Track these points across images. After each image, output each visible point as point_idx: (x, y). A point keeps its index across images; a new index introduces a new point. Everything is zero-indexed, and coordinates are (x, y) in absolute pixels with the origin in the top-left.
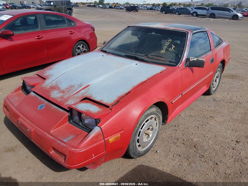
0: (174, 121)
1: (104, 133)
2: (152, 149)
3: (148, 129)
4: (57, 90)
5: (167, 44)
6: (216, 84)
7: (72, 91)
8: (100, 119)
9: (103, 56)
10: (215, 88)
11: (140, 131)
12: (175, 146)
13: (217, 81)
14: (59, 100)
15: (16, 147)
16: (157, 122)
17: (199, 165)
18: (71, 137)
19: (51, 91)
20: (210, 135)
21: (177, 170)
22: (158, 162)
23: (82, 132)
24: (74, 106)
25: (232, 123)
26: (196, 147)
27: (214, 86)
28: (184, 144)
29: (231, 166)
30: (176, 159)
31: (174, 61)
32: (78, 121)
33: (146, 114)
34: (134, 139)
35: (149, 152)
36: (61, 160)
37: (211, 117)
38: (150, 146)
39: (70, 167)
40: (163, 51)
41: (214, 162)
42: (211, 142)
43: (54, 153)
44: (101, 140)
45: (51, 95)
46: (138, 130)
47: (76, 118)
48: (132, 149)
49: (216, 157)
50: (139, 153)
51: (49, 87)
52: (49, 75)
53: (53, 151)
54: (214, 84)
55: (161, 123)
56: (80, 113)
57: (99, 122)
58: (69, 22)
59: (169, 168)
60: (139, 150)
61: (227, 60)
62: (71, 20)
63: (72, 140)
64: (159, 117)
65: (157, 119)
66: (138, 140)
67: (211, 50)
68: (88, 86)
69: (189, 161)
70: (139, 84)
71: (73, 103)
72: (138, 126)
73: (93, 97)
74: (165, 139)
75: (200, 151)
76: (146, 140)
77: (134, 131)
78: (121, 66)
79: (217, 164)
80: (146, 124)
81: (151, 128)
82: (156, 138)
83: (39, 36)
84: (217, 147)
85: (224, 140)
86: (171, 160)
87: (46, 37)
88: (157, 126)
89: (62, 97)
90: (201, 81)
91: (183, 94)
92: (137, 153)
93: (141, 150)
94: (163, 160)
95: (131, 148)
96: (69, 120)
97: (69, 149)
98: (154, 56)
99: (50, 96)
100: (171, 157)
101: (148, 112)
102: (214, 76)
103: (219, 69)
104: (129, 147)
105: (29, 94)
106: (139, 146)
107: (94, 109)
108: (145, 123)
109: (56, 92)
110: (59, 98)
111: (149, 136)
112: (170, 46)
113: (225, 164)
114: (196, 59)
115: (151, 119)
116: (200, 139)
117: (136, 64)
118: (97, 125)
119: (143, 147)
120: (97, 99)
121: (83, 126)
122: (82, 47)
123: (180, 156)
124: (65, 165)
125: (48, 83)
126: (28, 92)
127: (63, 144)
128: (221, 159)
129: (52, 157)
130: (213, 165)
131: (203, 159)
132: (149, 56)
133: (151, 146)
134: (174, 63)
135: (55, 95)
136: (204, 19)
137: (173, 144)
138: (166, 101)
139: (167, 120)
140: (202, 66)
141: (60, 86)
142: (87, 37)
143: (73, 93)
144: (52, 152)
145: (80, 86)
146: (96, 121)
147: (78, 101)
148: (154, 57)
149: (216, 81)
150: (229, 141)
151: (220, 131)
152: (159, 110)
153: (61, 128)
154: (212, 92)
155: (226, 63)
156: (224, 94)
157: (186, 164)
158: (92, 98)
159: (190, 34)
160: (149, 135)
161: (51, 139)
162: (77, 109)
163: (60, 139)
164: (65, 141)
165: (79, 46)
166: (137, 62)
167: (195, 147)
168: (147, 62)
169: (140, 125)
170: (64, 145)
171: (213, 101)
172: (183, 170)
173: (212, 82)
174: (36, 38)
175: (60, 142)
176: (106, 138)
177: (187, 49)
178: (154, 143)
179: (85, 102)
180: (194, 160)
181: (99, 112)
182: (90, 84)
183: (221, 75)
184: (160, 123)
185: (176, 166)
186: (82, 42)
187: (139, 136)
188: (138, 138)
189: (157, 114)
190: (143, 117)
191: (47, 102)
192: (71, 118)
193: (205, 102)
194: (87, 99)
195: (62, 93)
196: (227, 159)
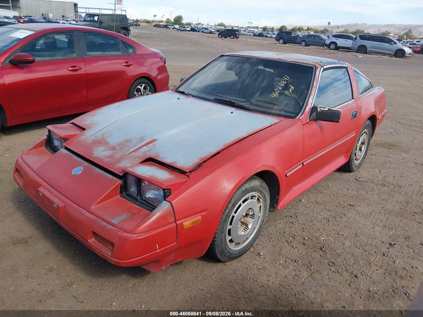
0: (289, 209)
1: (176, 213)
2: (252, 249)
3: (247, 215)
4: (103, 146)
5: (283, 84)
6: (360, 155)
7: (127, 148)
8: (170, 189)
9: (179, 98)
10: (358, 161)
11: (233, 217)
12: (289, 247)
13: (363, 149)
14: (107, 160)
15: (30, 238)
16: (261, 204)
17: (327, 277)
18: (124, 217)
19: (94, 147)
20: (347, 232)
21: (291, 283)
22: (260, 269)
23: (141, 210)
24: (131, 170)
25: (384, 216)
26: (324, 249)
27: (358, 158)
28: (305, 244)
29: (379, 280)
30: (290, 265)
31: (291, 110)
32: (135, 195)
33: (243, 188)
34: (223, 228)
35: (247, 254)
36: (105, 252)
37: (351, 205)
38: (248, 243)
39: (119, 262)
40: (275, 95)
41: (352, 273)
42: (347, 243)
43: (95, 242)
44: (170, 223)
45: (94, 153)
46: (230, 212)
47: (133, 189)
48: (220, 245)
49: (355, 266)
50: (230, 254)
51: (90, 141)
52: (91, 124)
53: (93, 239)
54: (357, 155)
55: (268, 207)
56: (139, 180)
57: (169, 195)
58: (126, 47)
59: (278, 279)
60: (230, 247)
61: (379, 117)
62: (128, 45)
63: (125, 221)
64: (264, 197)
65: (261, 200)
66: (229, 230)
67: (353, 98)
68: (154, 140)
69: (310, 269)
70: (235, 140)
71: (128, 165)
72: (230, 206)
73: (161, 157)
74: (273, 236)
75: (329, 256)
76: (243, 233)
77: (223, 214)
78: (208, 114)
79: (356, 277)
80: (243, 205)
81: (251, 213)
82: (259, 231)
83: (75, 66)
84: (358, 251)
85: (370, 242)
86: (281, 267)
87: (86, 69)
88: (261, 212)
89: (111, 157)
90: (335, 146)
91: (304, 164)
92: (226, 252)
93: (233, 247)
94: (268, 267)
95: (218, 242)
96: (121, 192)
97: (120, 234)
98: (260, 101)
99: (92, 154)
100: (281, 262)
101: (247, 186)
102: (357, 140)
103: (365, 130)
104: (213, 241)
105: (56, 152)
106: (231, 241)
107: (162, 175)
108: (242, 203)
109: (102, 148)
110: (106, 157)
111: (248, 227)
112: (286, 87)
113: (368, 277)
114: (327, 109)
115: (251, 199)
116: (330, 238)
117: (232, 113)
118: (165, 200)
119: (238, 244)
120: (168, 160)
121: (142, 202)
122: (144, 88)
123: (297, 261)
124: (112, 260)
125: (88, 136)
126: (54, 150)
127: (111, 226)
128: (363, 270)
129: (91, 247)
130: (349, 278)
131: (333, 269)
132: (253, 101)
133: (251, 245)
134: (292, 113)
135: (100, 154)
136: (348, 53)
137: (287, 244)
138: (277, 170)
139: (277, 204)
140: (336, 120)
141: (108, 140)
142: (154, 73)
143: (129, 150)
144: (92, 241)
145: (142, 140)
146: (164, 192)
147: (137, 162)
148: (261, 104)
149: (360, 149)
150: (378, 243)
151: (364, 227)
152: (265, 185)
153: (107, 203)
154: (353, 167)
155: (378, 121)
156: (373, 172)
157: (305, 274)
158: (159, 159)
159: (319, 69)
160: (247, 225)
161: (91, 219)
162: (135, 173)
163: (106, 218)
164: (114, 221)
165: (138, 87)
166: (233, 109)
167: (321, 249)
168: (248, 110)
169: (234, 206)
170: (113, 227)
171: (355, 181)
172: (300, 283)
173: (354, 151)
174: (70, 69)
175: (105, 224)
176: (179, 220)
177: (314, 92)
178: (255, 239)
179: (147, 165)
180: (319, 269)
181: (169, 180)
182: (157, 138)
183: (369, 141)
184: (265, 206)
185: (290, 277)
186: (144, 80)
187: (231, 224)
188: (229, 227)
189: (262, 192)
190: (239, 192)
191: (86, 164)
192: (124, 189)
193: (341, 183)
194: (150, 161)
195: (111, 150)
196: (372, 270)
